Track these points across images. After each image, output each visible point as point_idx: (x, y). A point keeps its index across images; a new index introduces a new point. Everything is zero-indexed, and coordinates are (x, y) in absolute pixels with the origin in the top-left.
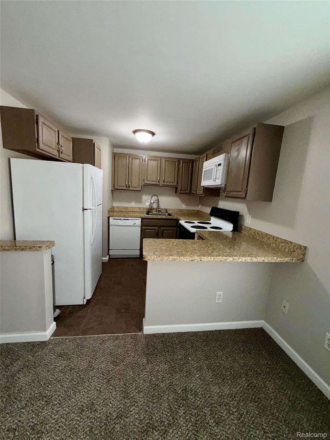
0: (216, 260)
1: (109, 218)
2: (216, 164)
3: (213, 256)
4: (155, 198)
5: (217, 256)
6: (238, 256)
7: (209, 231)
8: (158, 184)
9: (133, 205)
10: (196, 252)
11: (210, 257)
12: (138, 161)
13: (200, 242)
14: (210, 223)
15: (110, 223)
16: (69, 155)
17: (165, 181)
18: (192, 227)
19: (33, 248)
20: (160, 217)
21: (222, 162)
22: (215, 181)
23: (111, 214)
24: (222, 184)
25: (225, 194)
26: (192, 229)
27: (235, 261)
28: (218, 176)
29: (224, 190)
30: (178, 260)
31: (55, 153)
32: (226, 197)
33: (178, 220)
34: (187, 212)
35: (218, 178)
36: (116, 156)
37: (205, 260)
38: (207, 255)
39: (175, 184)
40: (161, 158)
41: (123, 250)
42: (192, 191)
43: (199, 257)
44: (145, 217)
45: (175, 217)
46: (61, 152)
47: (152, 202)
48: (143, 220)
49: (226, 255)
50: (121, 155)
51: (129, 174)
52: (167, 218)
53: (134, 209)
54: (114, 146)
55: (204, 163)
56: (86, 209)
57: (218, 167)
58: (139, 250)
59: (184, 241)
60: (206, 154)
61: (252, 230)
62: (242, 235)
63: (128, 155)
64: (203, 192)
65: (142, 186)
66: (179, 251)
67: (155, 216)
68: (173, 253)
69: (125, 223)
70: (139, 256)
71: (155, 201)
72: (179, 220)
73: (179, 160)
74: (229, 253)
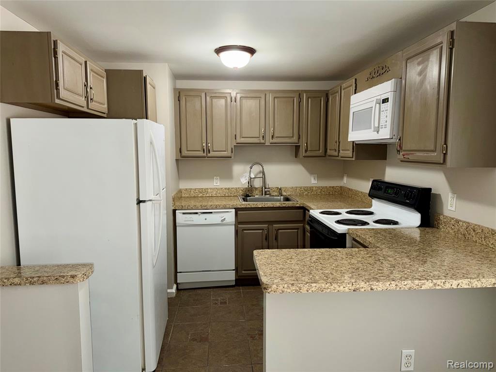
0: (401, 288)
1: (174, 211)
2: (377, 99)
3: (393, 280)
4: (257, 169)
5: (402, 281)
6: (444, 278)
7: (373, 229)
8: (262, 141)
9: (216, 184)
10: (359, 273)
11: (389, 283)
12: (223, 101)
13: (362, 253)
14: (371, 213)
15: (177, 221)
16: (102, 102)
17: (276, 135)
18: (338, 222)
19: (60, 278)
20: (269, 204)
21: (390, 96)
22: (378, 132)
23: (178, 204)
24: (394, 137)
25: (401, 157)
26: (339, 227)
27: (438, 288)
28: (382, 123)
29: (399, 149)
30: (329, 290)
31: (82, 101)
32: (401, 161)
33: (304, 210)
34: (321, 192)
35: (384, 127)
36: (181, 94)
37: (379, 289)
38: (382, 278)
39: (295, 139)
40: (265, 93)
41: (203, 271)
42: (328, 151)
43: (368, 283)
44: (242, 206)
45: (299, 202)
46: (91, 99)
47: (253, 176)
48: (239, 212)
49: (419, 277)
50: (192, 93)
51: (208, 128)
52: (284, 205)
53: (218, 192)
54: (177, 76)
55: (351, 97)
56: (144, 201)
57: (382, 104)
58: (234, 270)
59: (330, 252)
60: (354, 81)
61: (461, 223)
62: (442, 233)
63: (203, 92)
64: (353, 152)
65: (232, 149)
66: (327, 272)
67: (261, 203)
68: (317, 278)
69: (206, 219)
70: (234, 283)
71: (257, 174)
72: (309, 209)
73: (300, 94)
74: (423, 274)
